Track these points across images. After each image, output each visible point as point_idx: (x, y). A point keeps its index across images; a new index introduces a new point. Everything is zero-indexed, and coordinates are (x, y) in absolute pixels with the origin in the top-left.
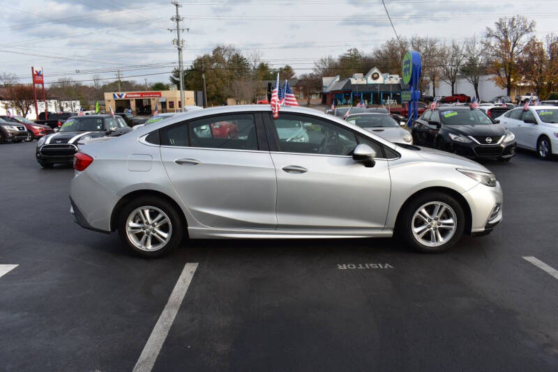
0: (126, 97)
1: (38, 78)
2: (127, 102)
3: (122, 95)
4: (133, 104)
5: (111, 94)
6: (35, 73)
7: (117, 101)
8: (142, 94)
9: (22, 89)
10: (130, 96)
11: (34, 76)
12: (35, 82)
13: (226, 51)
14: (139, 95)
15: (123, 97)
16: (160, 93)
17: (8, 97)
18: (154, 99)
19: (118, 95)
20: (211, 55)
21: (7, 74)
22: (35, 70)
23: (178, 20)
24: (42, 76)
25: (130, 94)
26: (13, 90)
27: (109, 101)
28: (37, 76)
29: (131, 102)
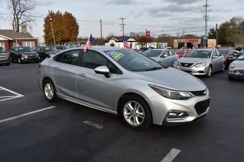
0: (183, 41)
1: (148, 34)
2: (183, 44)
3: (181, 41)
4: (186, 45)
5: (177, 40)
6: (147, 32)
7: (179, 43)
8: (190, 40)
9: (143, 38)
10: (185, 41)
11: (147, 33)
12: (147, 35)
13: (237, 20)
14: (189, 41)
15: (182, 42)
16: (198, 40)
17: (138, 41)
18: (195, 43)
19: (180, 41)
20: (229, 22)
21: (143, 32)
22: (147, 30)
23: (206, 6)
24: (150, 33)
25: (185, 40)
26: (140, 38)
27: (176, 43)
28: (148, 32)
29: (185, 44)
